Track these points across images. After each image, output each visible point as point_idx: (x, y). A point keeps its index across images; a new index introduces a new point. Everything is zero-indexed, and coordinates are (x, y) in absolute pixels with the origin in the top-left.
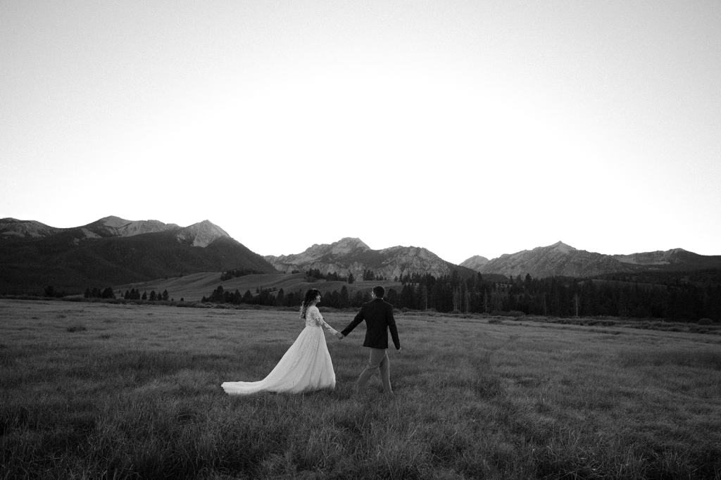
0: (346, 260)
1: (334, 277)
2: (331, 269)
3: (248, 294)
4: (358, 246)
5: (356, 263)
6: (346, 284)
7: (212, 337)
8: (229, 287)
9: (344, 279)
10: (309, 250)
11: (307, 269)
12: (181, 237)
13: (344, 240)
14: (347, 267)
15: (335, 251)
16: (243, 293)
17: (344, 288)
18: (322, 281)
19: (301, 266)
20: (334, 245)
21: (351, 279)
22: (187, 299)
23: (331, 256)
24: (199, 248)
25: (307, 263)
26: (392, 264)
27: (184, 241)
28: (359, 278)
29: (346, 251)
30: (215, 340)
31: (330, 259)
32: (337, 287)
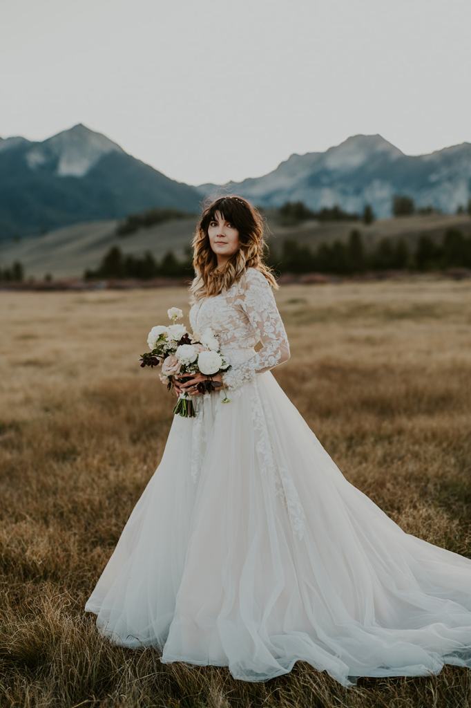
0: (357, 180)
1: (334, 215)
2: (326, 199)
3: (169, 259)
4: (380, 148)
5: (376, 183)
6: (359, 226)
7: (29, 363)
8: (133, 248)
9: (353, 218)
10: (283, 164)
11: (279, 202)
12: (35, 158)
13: (350, 139)
14: (358, 192)
15: (333, 163)
16: (159, 258)
17: (355, 236)
18: (311, 225)
19: (267, 198)
20: (332, 150)
21: (368, 216)
22: (59, 276)
23: (326, 172)
24: (71, 180)
25: (278, 192)
26: (450, 179)
27: (42, 167)
28: (384, 212)
29: (356, 160)
30: (31, 370)
31: (325, 180)
32: (340, 234)
